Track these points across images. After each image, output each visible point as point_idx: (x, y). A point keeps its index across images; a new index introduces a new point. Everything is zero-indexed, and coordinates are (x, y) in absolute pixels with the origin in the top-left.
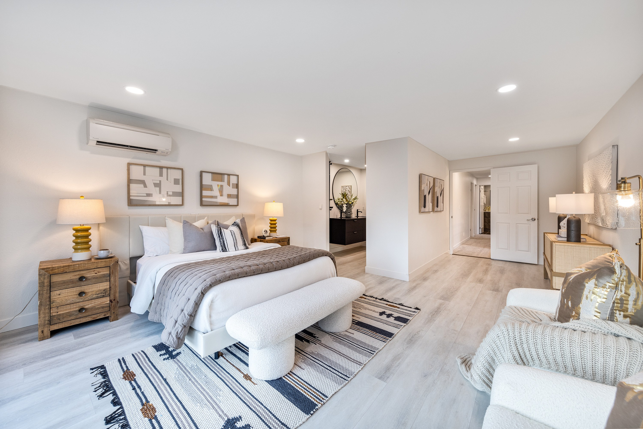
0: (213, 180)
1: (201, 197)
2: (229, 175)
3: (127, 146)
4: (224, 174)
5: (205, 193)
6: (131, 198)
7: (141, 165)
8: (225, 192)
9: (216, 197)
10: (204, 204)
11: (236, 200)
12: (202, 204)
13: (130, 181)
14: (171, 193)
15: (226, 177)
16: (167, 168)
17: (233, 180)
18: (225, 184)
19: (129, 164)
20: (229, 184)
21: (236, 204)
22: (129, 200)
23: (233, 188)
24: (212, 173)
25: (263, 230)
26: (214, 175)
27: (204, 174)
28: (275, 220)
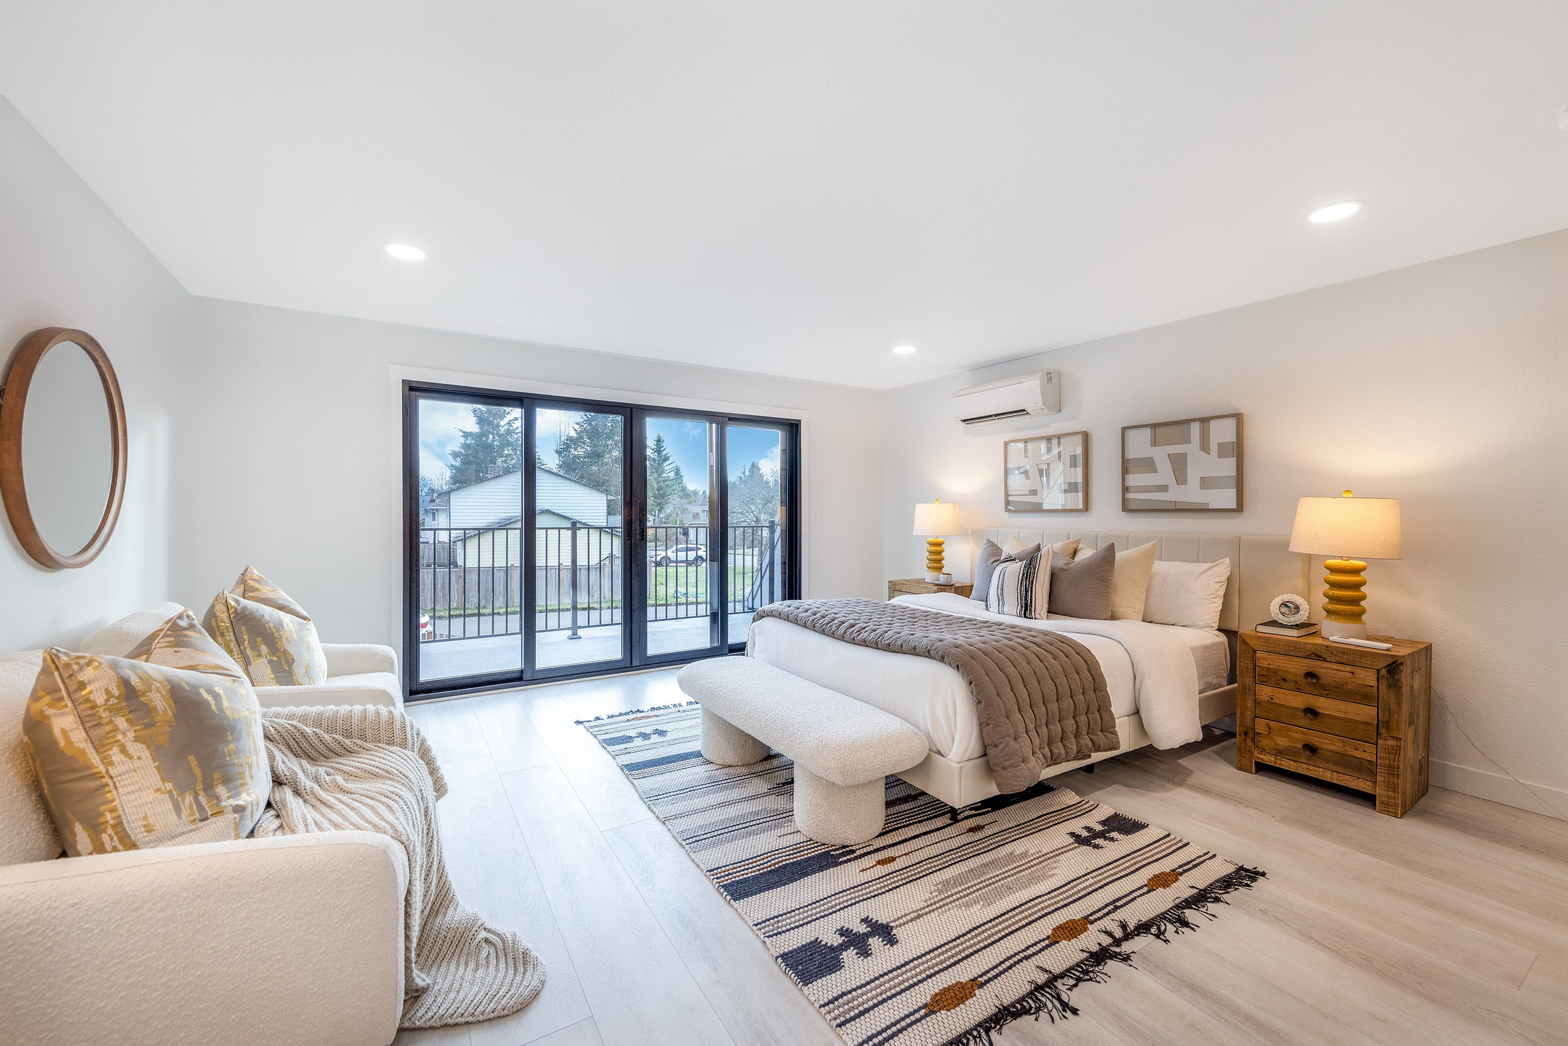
0: (1155, 443)
1: (1125, 489)
2: (1204, 421)
3: (991, 416)
4: (1188, 422)
5: (1133, 480)
6: (1010, 498)
7: (1020, 440)
8: (1194, 473)
9: (1164, 488)
10: (1132, 506)
11: (1232, 492)
12: (1127, 507)
13: (1007, 472)
14: (1065, 487)
15: (1195, 428)
16: (1060, 436)
17: (1223, 432)
18: (1192, 449)
19: (1006, 444)
20: (1205, 447)
21: (1233, 505)
22: (1007, 503)
23: (1221, 455)
24: (1154, 426)
25: (1278, 601)
26: (1158, 430)
27: (1130, 434)
28: (1356, 571)
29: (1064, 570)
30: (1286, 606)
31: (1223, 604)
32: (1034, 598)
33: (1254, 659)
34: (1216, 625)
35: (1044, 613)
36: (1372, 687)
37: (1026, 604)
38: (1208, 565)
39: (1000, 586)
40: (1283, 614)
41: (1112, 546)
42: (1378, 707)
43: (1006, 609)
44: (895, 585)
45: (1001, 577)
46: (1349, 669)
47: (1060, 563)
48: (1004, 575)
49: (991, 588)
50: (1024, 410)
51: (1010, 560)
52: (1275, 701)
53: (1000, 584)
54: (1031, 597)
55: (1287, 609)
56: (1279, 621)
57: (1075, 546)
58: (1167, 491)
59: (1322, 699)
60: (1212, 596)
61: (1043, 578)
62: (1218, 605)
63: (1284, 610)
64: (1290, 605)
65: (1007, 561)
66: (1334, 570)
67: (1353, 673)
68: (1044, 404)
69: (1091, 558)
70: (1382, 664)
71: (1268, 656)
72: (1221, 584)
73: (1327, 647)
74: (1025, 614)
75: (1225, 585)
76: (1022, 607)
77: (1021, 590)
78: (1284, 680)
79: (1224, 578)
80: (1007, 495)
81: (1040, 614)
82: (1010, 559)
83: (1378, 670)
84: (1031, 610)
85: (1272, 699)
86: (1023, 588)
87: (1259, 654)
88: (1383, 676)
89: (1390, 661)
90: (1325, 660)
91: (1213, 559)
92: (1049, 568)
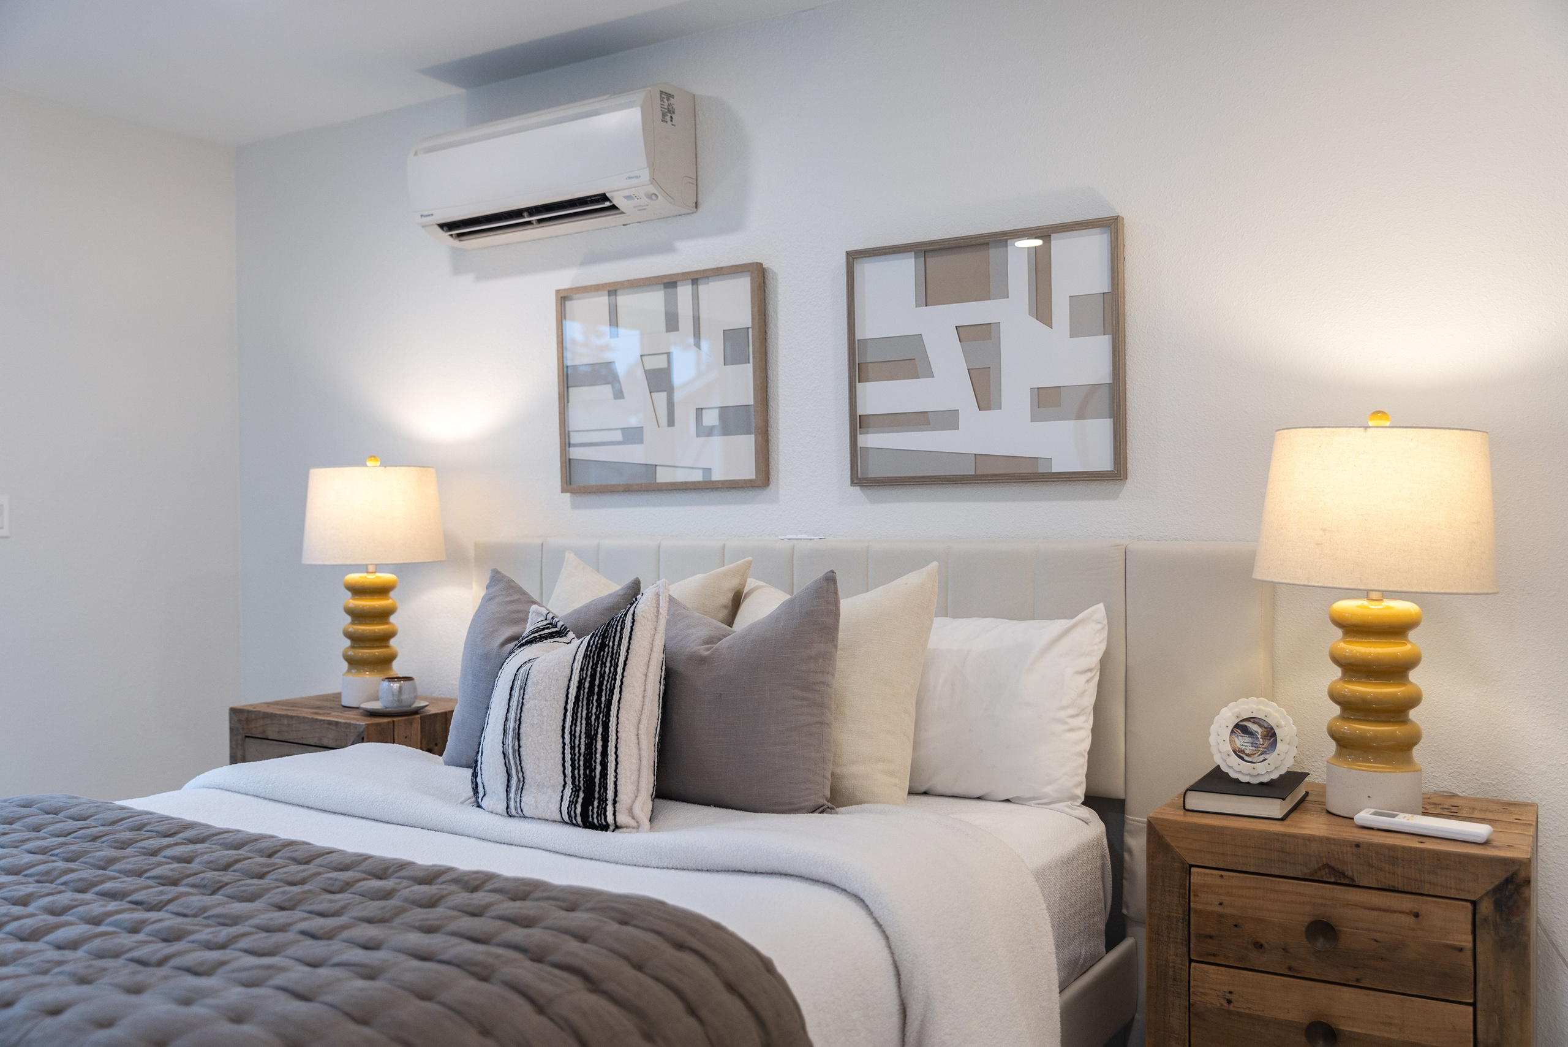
2: (1040, 235)
5: (877, 397)
6: (576, 453)
7: (597, 288)
8: (1017, 376)
9: (948, 420)
11: (1100, 429)
12: (862, 474)
13: (567, 379)
14: (711, 418)
15: (1019, 255)
16: (696, 278)
17: (1081, 266)
18: (1012, 312)
19: (562, 300)
20: (1042, 310)
21: (1104, 463)
22: (568, 467)
23: (1076, 331)
24: (925, 251)
25: (1227, 716)
26: (932, 261)
27: (869, 272)
28: (1396, 630)
29: (702, 660)
30: (1245, 730)
31: (1093, 731)
32: (611, 758)
33: (1187, 892)
34: (1080, 792)
35: (643, 804)
36: (1461, 950)
37: (589, 779)
38: (1060, 625)
39: (511, 724)
40: (1239, 753)
41: (830, 579)
42: (1474, 1005)
43: (530, 801)
44: (248, 721)
45: (516, 692)
46: (1408, 903)
47: (694, 642)
48: (523, 689)
49: (488, 731)
50: (603, 198)
51: (551, 636)
52: (1238, 1006)
53: (512, 716)
54: (605, 754)
55: (1247, 739)
56: (1233, 775)
57: (733, 583)
58: (956, 427)
59: (1346, 994)
60: (1071, 711)
61: (639, 691)
62: (1082, 739)
63: (1242, 741)
64: (1254, 727)
65: (542, 638)
66: (1354, 629)
67: (1417, 915)
68: (653, 180)
69: (775, 618)
70: (1480, 887)
71: (1220, 882)
72: (1089, 675)
73: (1358, 846)
74: (584, 814)
75: (1097, 679)
76: (576, 790)
77: (572, 735)
78: (1259, 946)
79: (1094, 660)
80: (566, 443)
81: (630, 811)
82: (552, 632)
83: (1474, 903)
84: (603, 800)
85: (1229, 1002)
86: (581, 728)
87: (1198, 876)
88: (1485, 920)
89: (1500, 876)
90: (1353, 885)
91: (1068, 610)
92: (658, 657)
